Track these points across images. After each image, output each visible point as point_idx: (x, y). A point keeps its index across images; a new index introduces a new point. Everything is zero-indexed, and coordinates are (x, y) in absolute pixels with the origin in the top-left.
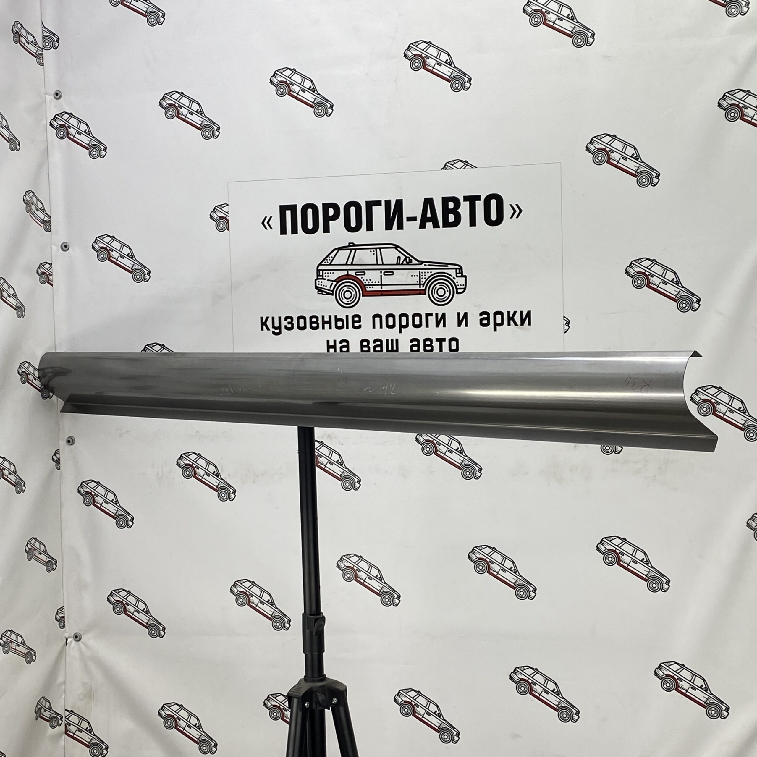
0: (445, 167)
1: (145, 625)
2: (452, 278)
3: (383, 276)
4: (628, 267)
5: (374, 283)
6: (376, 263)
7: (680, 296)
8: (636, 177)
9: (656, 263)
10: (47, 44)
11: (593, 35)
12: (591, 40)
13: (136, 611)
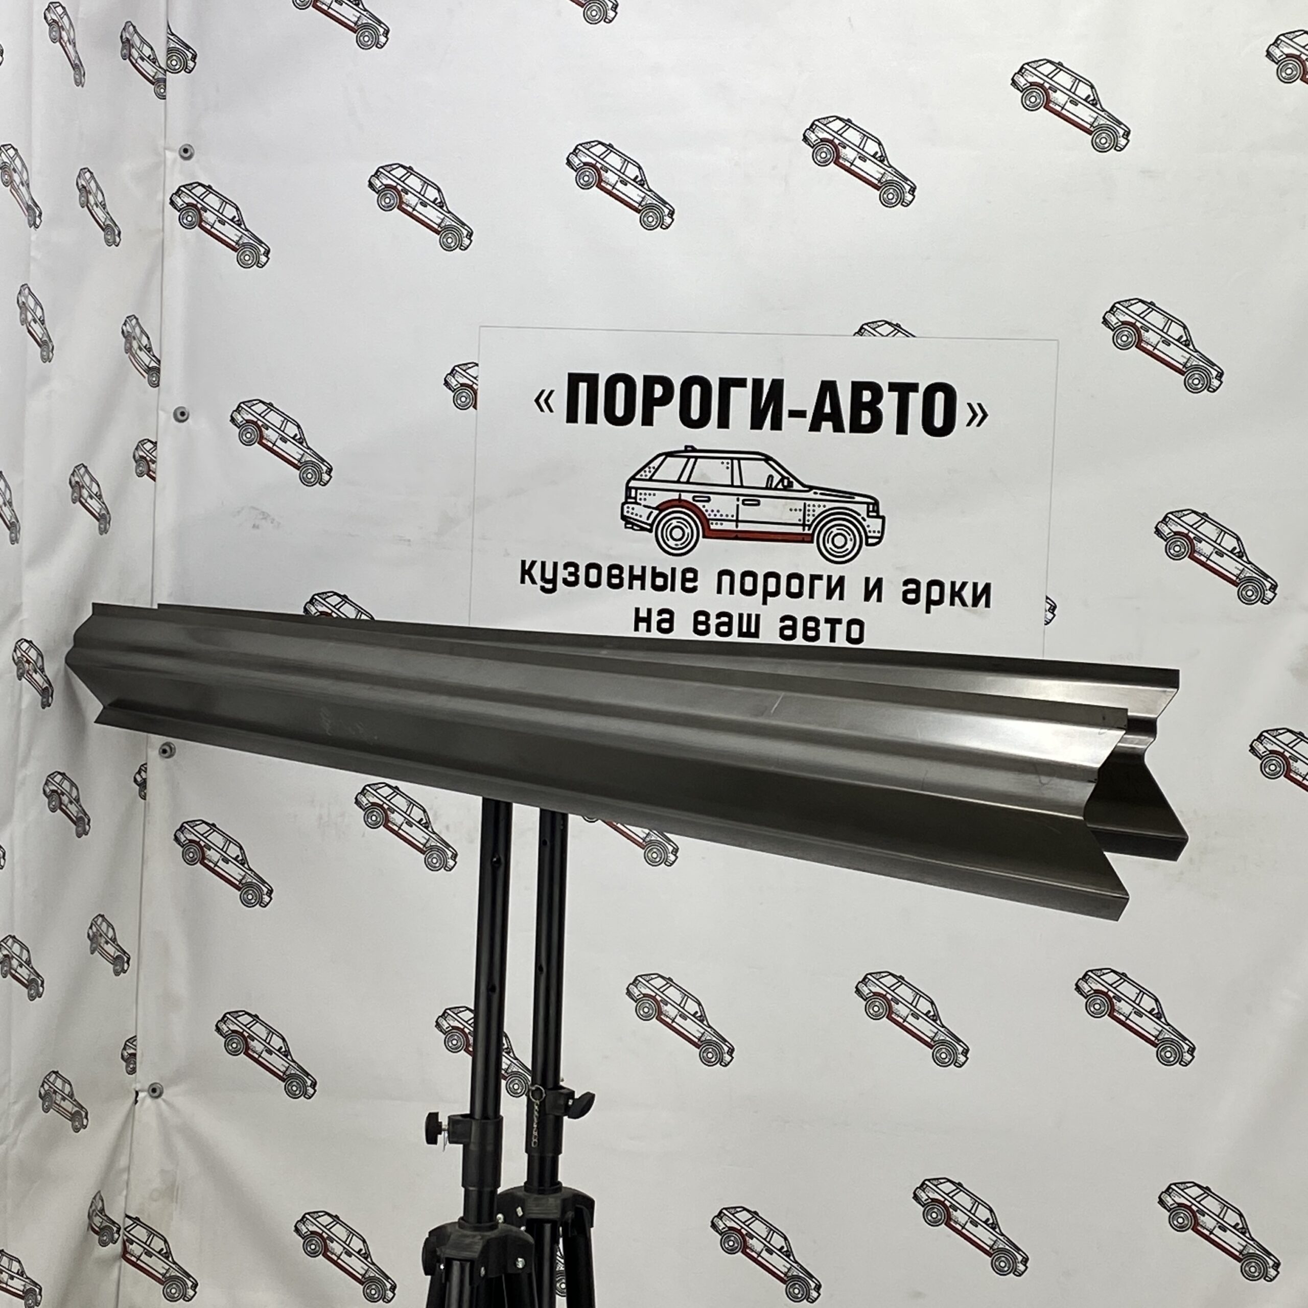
0: (860, 332)
1: (280, 1076)
2: (859, 518)
3: (741, 506)
4: (1159, 522)
5: (724, 517)
6: (730, 483)
7: (1243, 576)
8: (1183, 375)
9: (1206, 518)
10: (174, 63)
11: (1127, 134)
12: (1123, 142)
13: (266, 1051)
